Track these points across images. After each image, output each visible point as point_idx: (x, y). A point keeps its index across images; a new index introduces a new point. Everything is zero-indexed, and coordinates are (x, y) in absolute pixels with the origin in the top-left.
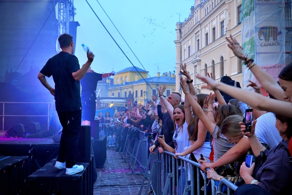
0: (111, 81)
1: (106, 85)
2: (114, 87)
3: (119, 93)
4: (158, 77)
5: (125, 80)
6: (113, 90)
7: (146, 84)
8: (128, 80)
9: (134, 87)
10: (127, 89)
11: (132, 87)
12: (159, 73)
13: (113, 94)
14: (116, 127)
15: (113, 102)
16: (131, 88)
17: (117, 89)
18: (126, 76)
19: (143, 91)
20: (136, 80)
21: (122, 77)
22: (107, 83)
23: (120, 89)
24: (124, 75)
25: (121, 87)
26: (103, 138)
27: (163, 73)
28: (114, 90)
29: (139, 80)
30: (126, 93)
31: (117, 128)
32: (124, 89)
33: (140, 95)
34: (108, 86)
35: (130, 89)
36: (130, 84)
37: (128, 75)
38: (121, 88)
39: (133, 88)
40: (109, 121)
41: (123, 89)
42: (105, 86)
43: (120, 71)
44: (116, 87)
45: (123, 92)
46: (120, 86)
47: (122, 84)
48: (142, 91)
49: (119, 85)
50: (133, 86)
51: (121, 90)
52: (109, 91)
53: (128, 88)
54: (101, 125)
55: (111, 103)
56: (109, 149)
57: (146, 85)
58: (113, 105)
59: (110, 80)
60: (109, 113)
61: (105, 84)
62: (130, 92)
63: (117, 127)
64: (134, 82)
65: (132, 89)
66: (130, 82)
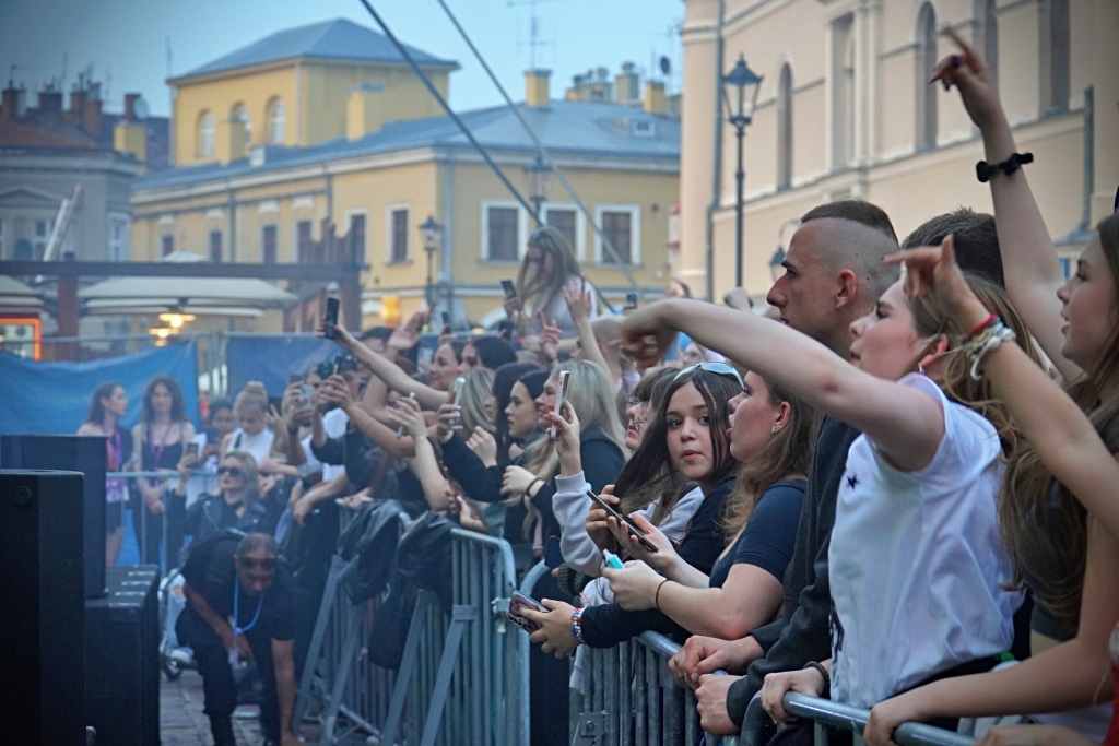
0: (150, 139)
1: (110, 172)
2: (173, 187)
3: (216, 237)
4: (532, 102)
5: (269, 129)
6: (165, 213)
7: (437, 161)
8: (288, 130)
9: (339, 186)
10: (278, 199)
11: (321, 185)
12: (541, 76)
13: (168, 244)
14: (230, 500)
15: (184, 301)
16: (314, 193)
17: (196, 203)
18: (273, 99)
19: (415, 220)
20: (356, 131)
21: (238, 106)
22: (119, 156)
23: (224, 199)
24: (253, 93)
25: (235, 184)
26: (138, 588)
27: (577, 79)
28: (175, 213)
29: (376, 129)
30: (270, 232)
31: (240, 512)
32: (254, 202)
33: (387, 255)
34: (130, 176)
35: (307, 202)
36: (305, 166)
37: (289, 85)
38: (233, 191)
39: (328, 193)
40: (170, 456)
41: (247, 203)
42: (102, 178)
43: (225, 59)
44: (190, 185)
45: (249, 226)
46: (227, 179)
47: (244, 161)
48: (400, 217)
49: (216, 166)
50: (330, 177)
51: (231, 207)
52: (136, 218)
53: (290, 197)
54: (119, 488)
55: (173, 309)
56: (173, 678)
57: (432, 170)
58: (186, 323)
59: (140, 133)
60: (172, 387)
61: (107, 163)
62: (304, 227)
63: (238, 504)
64: (341, 147)
65: (322, 202)
66: (303, 143)
